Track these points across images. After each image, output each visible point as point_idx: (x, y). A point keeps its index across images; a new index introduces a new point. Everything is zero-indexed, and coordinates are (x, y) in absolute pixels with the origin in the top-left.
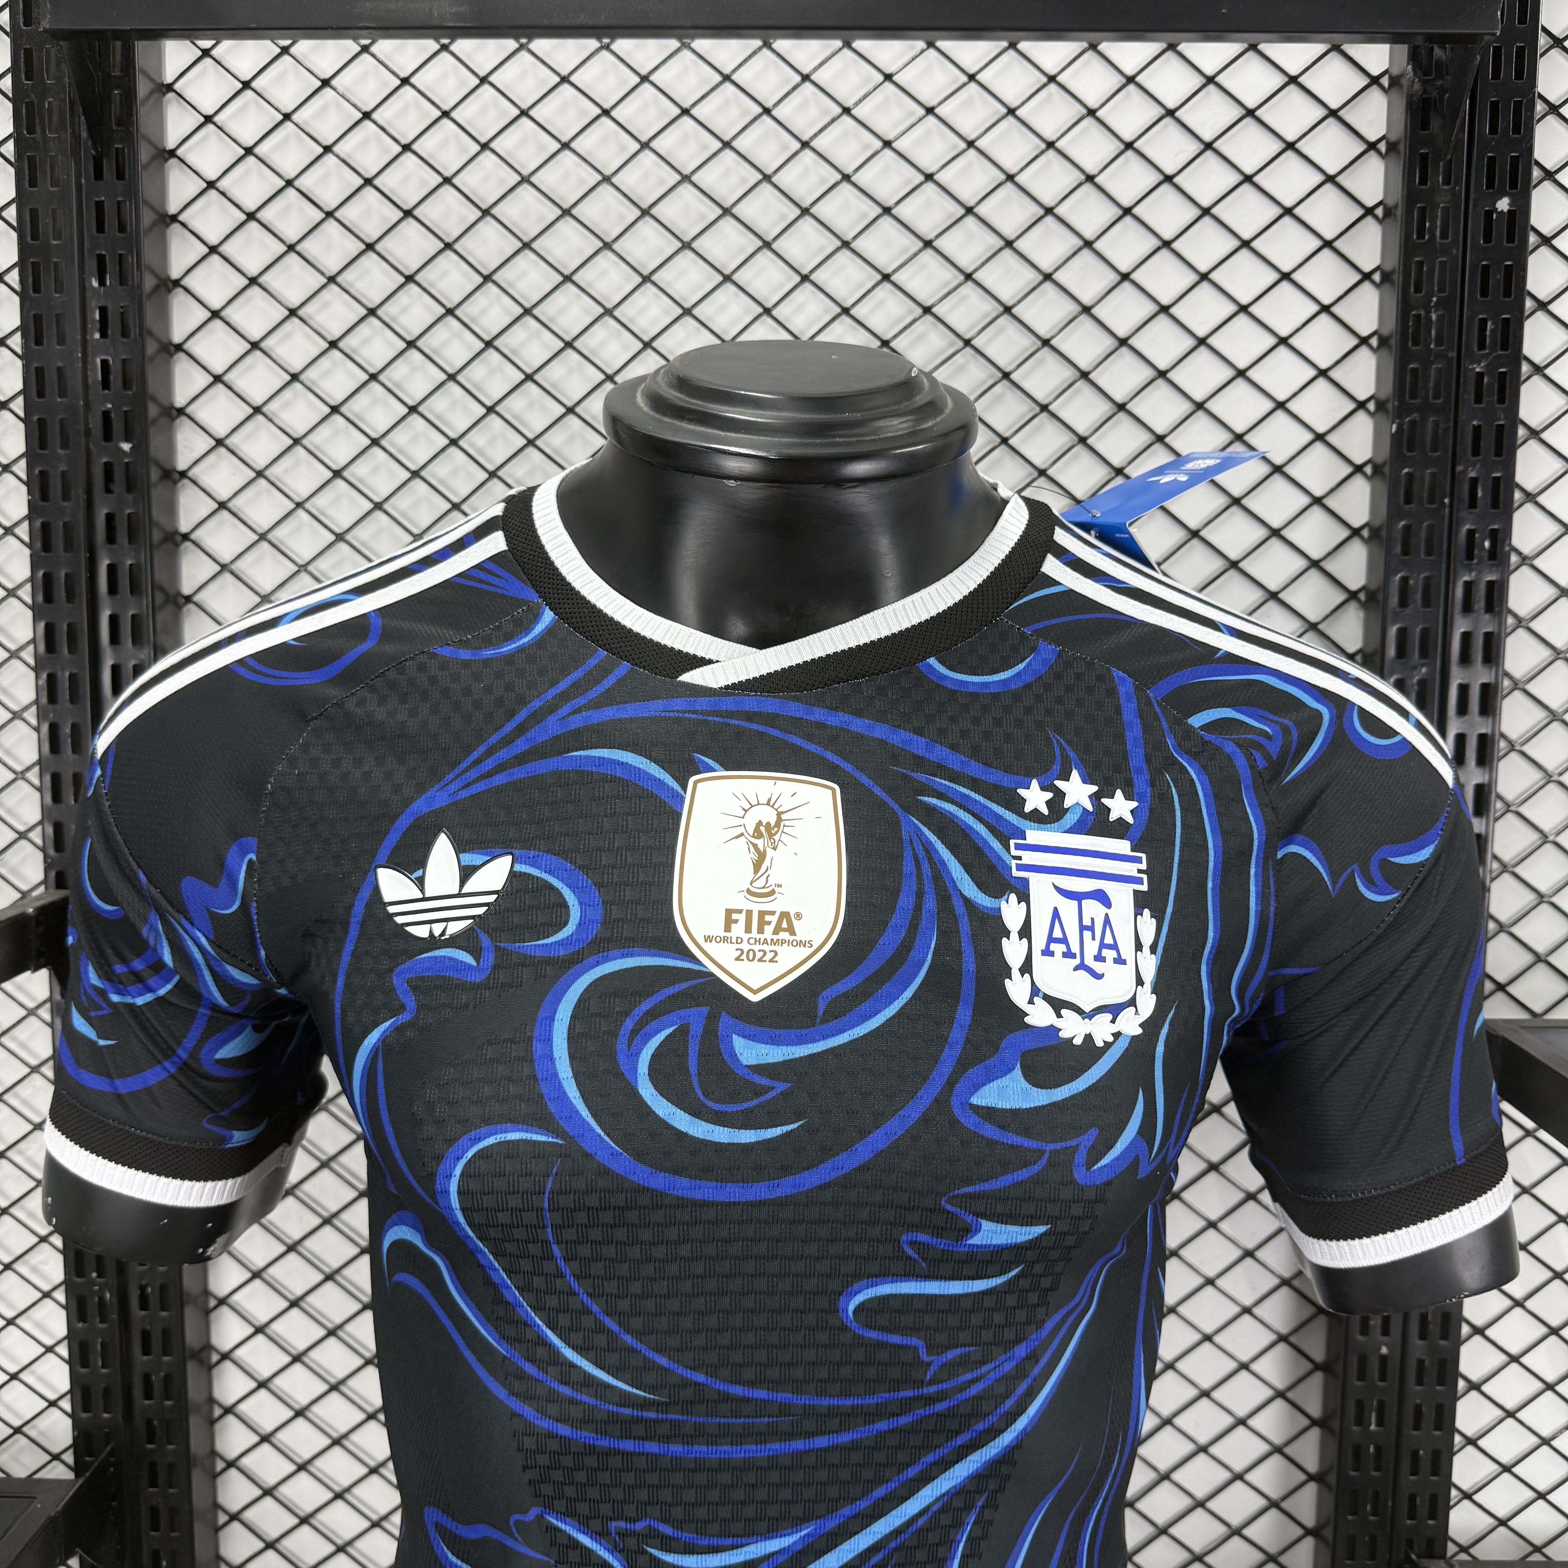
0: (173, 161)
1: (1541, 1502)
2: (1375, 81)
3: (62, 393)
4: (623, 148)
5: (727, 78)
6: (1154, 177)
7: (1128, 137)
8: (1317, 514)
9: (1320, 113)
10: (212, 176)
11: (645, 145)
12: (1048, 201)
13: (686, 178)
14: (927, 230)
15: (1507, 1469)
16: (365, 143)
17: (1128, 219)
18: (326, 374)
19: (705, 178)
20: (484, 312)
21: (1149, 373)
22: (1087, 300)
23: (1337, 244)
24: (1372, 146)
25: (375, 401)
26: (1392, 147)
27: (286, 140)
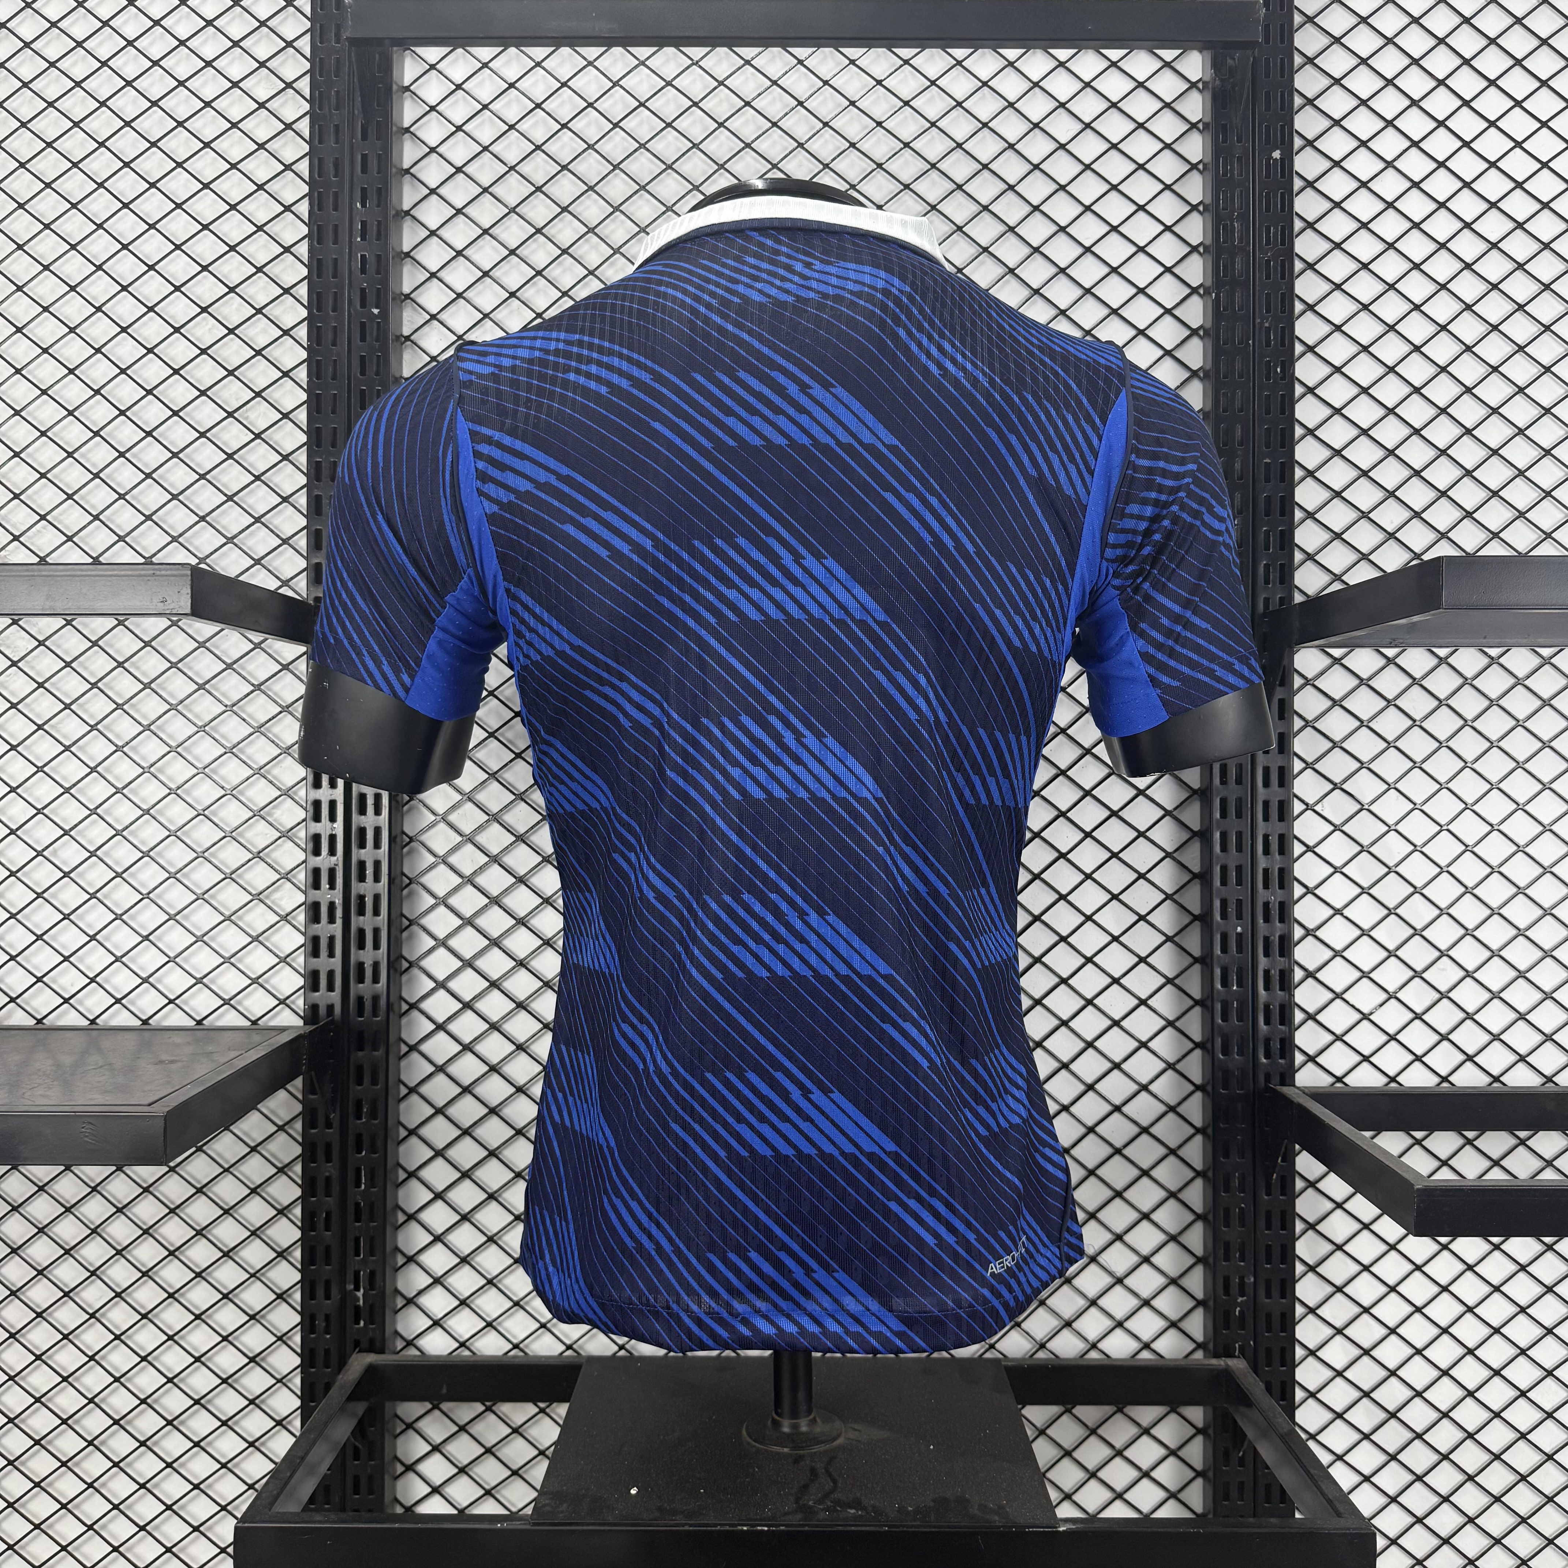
0: (407, 135)
1: (1365, 1065)
2: (1193, 85)
3: (335, 276)
4: (706, 128)
5: (775, 83)
6: (1054, 146)
7: (1035, 121)
8: (1168, 362)
9: (1160, 105)
10: (433, 144)
11: (721, 125)
12: (984, 161)
13: (748, 145)
14: (906, 178)
15: (1339, 1038)
16: (535, 124)
17: (1037, 173)
18: (506, 273)
19: (761, 145)
20: (613, 232)
21: (1053, 270)
22: (1012, 224)
23: (1174, 187)
24: (1193, 126)
25: (538, 292)
26: (1206, 126)
27: (483, 122)
